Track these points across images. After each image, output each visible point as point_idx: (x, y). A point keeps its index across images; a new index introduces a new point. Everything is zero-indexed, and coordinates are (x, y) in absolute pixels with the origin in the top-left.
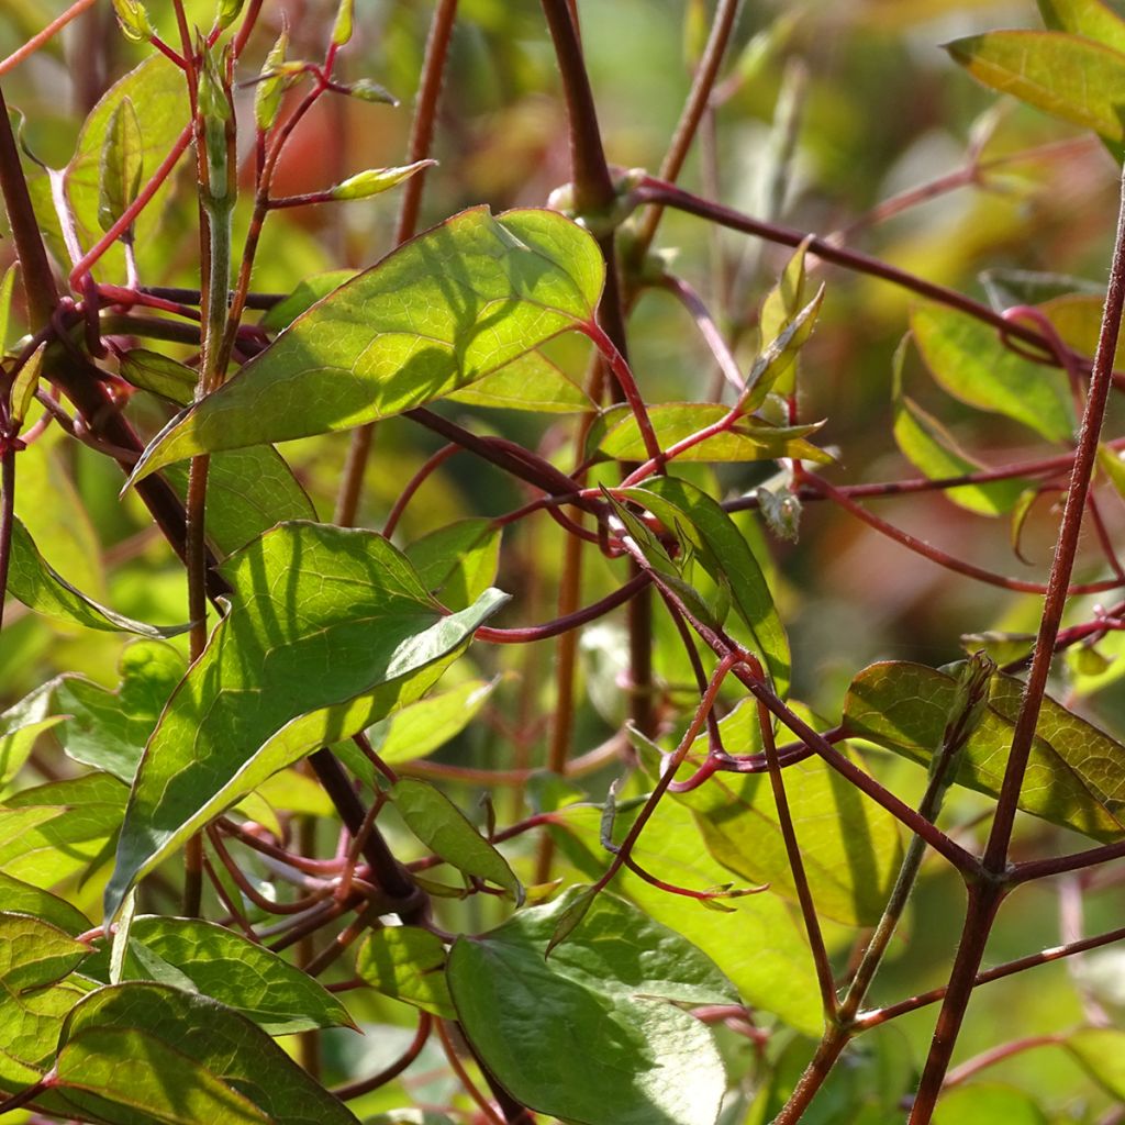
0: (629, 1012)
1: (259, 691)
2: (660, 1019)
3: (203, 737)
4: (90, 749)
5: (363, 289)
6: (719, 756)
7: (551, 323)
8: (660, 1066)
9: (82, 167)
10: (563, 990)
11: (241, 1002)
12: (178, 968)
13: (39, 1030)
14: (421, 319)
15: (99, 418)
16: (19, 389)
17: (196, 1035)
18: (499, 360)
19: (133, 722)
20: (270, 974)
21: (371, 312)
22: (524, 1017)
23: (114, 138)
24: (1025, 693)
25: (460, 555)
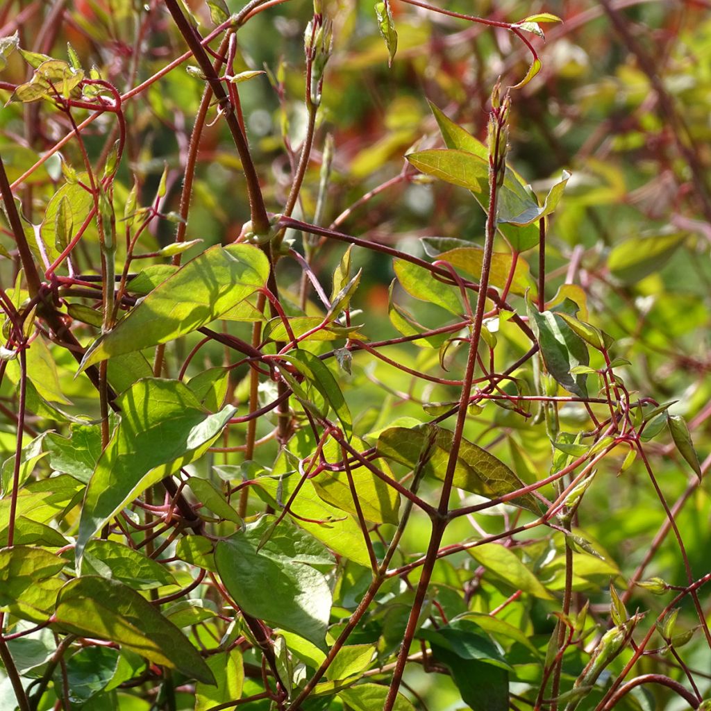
0: (290, 569)
1: (134, 452)
2: (303, 571)
3: (113, 475)
4: (60, 464)
5: (170, 284)
6: (324, 464)
7: (249, 291)
8: (304, 593)
9: (48, 224)
10: (263, 561)
11: (131, 575)
12: (103, 561)
13: (47, 596)
14: (195, 295)
15: (60, 332)
16: (26, 325)
17: (113, 598)
18: (228, 308)
19: (77, 451)
20: (141, 562)
21: (174, 294)
22: (247, 574)
23: (60, 212)
24: (453, 440)
25: (213, 382)
